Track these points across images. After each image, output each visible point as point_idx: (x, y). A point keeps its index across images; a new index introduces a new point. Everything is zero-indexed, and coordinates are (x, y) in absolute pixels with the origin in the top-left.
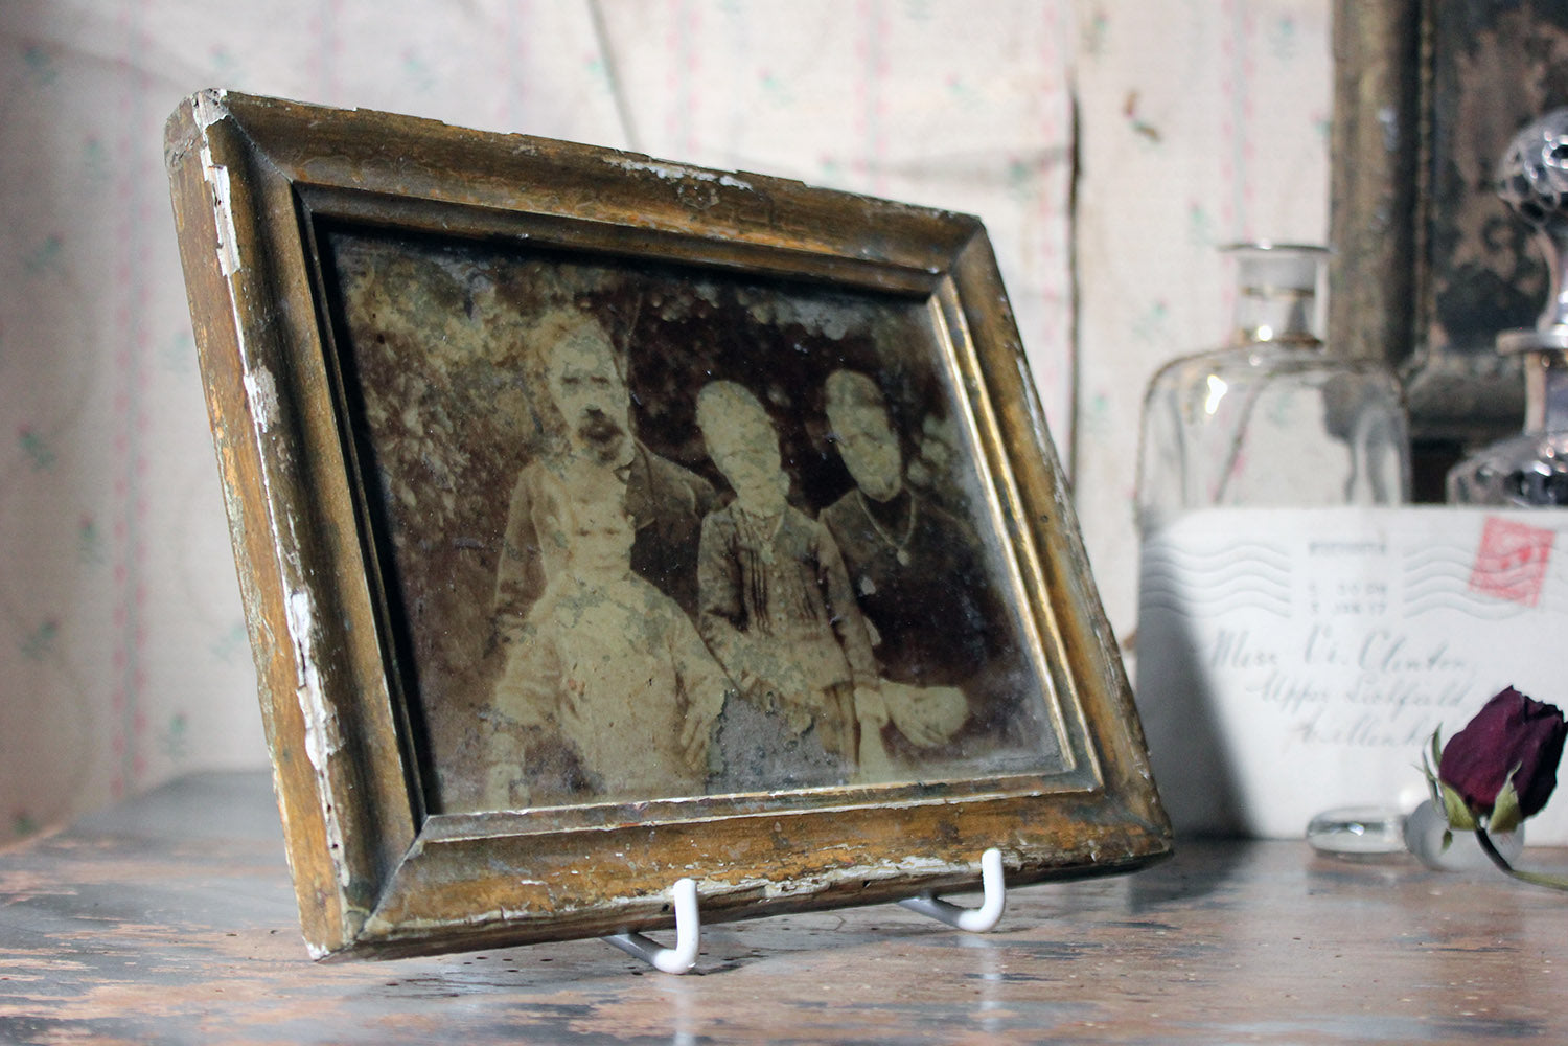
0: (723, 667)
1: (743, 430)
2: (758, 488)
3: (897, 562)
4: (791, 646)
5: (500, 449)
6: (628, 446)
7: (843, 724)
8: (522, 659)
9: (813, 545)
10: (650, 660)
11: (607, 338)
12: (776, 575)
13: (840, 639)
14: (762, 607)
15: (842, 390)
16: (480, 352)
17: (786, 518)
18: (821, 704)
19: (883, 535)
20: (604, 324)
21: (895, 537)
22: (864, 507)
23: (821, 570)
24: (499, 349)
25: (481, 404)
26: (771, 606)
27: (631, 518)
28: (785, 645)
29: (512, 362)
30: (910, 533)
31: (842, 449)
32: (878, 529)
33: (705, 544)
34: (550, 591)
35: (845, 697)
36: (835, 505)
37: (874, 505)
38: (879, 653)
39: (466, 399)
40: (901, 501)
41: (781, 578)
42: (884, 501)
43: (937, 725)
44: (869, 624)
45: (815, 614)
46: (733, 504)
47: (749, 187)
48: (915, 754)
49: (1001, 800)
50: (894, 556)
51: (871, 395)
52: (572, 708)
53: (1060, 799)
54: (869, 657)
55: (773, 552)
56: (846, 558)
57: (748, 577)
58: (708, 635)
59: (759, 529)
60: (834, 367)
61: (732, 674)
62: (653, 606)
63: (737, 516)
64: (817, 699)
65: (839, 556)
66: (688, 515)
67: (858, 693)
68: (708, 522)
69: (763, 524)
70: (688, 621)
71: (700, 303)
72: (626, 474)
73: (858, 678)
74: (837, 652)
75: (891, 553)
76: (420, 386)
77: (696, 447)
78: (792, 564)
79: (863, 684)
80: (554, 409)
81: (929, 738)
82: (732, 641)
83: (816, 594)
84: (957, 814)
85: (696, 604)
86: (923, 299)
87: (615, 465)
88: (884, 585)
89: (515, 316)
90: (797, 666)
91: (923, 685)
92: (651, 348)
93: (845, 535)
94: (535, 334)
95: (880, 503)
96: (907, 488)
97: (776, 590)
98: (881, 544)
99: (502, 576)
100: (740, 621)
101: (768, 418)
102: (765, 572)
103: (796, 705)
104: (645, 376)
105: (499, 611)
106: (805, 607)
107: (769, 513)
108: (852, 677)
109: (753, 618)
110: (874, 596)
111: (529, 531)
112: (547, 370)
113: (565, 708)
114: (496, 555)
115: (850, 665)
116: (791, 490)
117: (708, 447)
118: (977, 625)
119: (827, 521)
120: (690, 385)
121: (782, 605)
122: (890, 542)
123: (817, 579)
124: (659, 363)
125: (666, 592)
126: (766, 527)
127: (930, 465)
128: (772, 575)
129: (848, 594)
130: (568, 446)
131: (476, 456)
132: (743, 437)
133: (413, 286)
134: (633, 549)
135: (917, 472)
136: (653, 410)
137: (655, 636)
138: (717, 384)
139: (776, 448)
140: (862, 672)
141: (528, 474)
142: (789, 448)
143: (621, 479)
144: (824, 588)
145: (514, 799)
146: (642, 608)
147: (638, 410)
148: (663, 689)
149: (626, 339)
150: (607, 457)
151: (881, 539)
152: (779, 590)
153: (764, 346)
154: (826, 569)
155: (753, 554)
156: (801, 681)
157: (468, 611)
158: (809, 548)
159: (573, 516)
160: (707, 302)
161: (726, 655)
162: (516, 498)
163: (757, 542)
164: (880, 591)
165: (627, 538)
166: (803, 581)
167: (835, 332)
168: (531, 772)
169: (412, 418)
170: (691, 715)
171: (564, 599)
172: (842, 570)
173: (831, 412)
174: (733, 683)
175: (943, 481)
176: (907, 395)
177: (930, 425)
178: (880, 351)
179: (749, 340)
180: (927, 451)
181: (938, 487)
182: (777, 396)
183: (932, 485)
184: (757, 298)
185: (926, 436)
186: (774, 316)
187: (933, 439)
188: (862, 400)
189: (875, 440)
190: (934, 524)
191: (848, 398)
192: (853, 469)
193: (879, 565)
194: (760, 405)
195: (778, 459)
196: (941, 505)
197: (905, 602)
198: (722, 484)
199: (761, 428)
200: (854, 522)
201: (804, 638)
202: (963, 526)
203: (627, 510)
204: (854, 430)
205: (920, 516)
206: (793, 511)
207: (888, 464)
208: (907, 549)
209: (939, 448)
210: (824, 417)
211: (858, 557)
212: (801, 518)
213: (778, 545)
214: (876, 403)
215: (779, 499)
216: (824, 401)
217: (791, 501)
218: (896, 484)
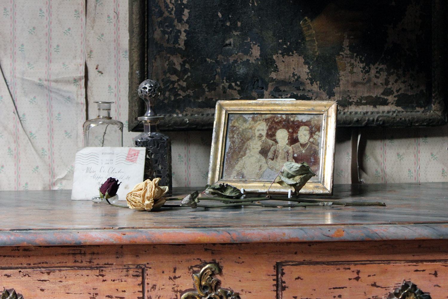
0: (268, 165)
2: (282, 143)
3: (302, 152)
5: (246, 139)
6: (264, 138)
8: (241, 163)
9: (288, 150)
10: (258, 164)
11: (266, 124)
14: (277, 158)
15: (302, 129)
16: (247, 127)
17: (285, 146)
20: (266, 123)
22: (299, 145)
24: (250, 127)
25: (245, 134)
26: (278, 158)
28: (279, 162)
29: (251, 128)
30: (306, 148)
31: (299, 137)
32: (300, 148)
33: (271, 150)
34: (247, 155)
36: (294, 145)
37: (301, 145)
39: (243, 133)
40: (307, 144)
41: (282, 154)
46: (277, 145)
52: (245, 169)
56: (293, 152)
57: (276, 154)
58: (267, 161)
60: (302, 126)
61: (269, 166)
63: (277, 146)
66: (270, 146)
68: (272, 147)
69: (281, 147)
70: (265, 159)
71: (282, 118)
72: (262, 142)
76: (238, 132)
77: (274, 138)
78: (284, 152)
80: (255, 134)
82: (270, 162)
83: (286, 156)
85: (267, 157)
86: (323, 114)
87: (261, 140)
88: (298, 156)
89: (253, 123)
90: (279, 165)
92: (272, 125)
93: (294, 149)
94: (255, 125)
95: (303, 144)
97: (280, 155)
99: (241, 153)
100: (273, 159)
102: (279, 153)
104: (270, 129)
105: (239, 158)
106: (284, 157)
107: (283, 146)
109: (275, 159)
111: (246, 149)
112: (255, 129)
113: (244, 169)
114: (241, 151)
117: (276, 138)
118: (313, 161)
119: (292, 147)
120: (276, 129)
121: (280, 158)
122: (302, 149)
123: (287, 154)
124: (273, 127)
125: (263, 156)
127: (314, 139)
129: (292, 156)
130: (255, 138)
131: (242, 140)
132: (283, 136)
133: (241, 120)
134: (260, 151)
135: (311, 140)
136: (269, 133)
137: (259, 161)
138: (281, 129)
139: (288, 137)
141: (248, 142)
142: (290, 137)
143: (261, 142)
144: (288, 156)
145: (234, 178)
146: (259, 158)
147: (267, 133)
148: (258, 168)
149: (269, 124)
150: (260, 139)
153: (291, 124)
154: (289, 153)
155: (278, 151)
157: (235, 157)
159: (253, 147)
160: (284, 118)
161: (269, 163)
162: (246, 145)
165: (260, 149)
167: (304, 121)
168: (237, 176)
169: (235, 136)
170: (261, 170)
171: (248, 156)
172: (292, 153)
173: (299, 132)
174: (269, 167)
175: (316, 141)
176: (314, 129)
177: (317, 133)
178: (312, 123)
179: (289, 123)
180: (315, 137)
181: (314, 142)
182: (290, 130)
183: (313, 141)
184: (292, 117)
186: (294, 119)
187: (316, 135)
188: (305, 130)
189: (305, 136)
190: (311, 147)
191: (303, 130)
192: (300, 140)
193: (299, 152)
194: (287, 132)
195: (287, 139)
196: (314, 144)
197: (301, 158)
198: (277, 142)
199: (286, 135)
200: (297, 147)
201: (282, 162)
202: (317, 147)
203: (261, 146)
204: (302, 134)
205: (309, 146)
206: (287, 145)
207: (306, 139)
208: (305, 150)
209: (317, 136)
210: (297, 133)
211: (295, 151)
212: (288, 146)
213: (283, 150)
214: (308, 130)
215: (285, 144)
216: (298, 130)
217: (287, 144)
218: (307, 142)
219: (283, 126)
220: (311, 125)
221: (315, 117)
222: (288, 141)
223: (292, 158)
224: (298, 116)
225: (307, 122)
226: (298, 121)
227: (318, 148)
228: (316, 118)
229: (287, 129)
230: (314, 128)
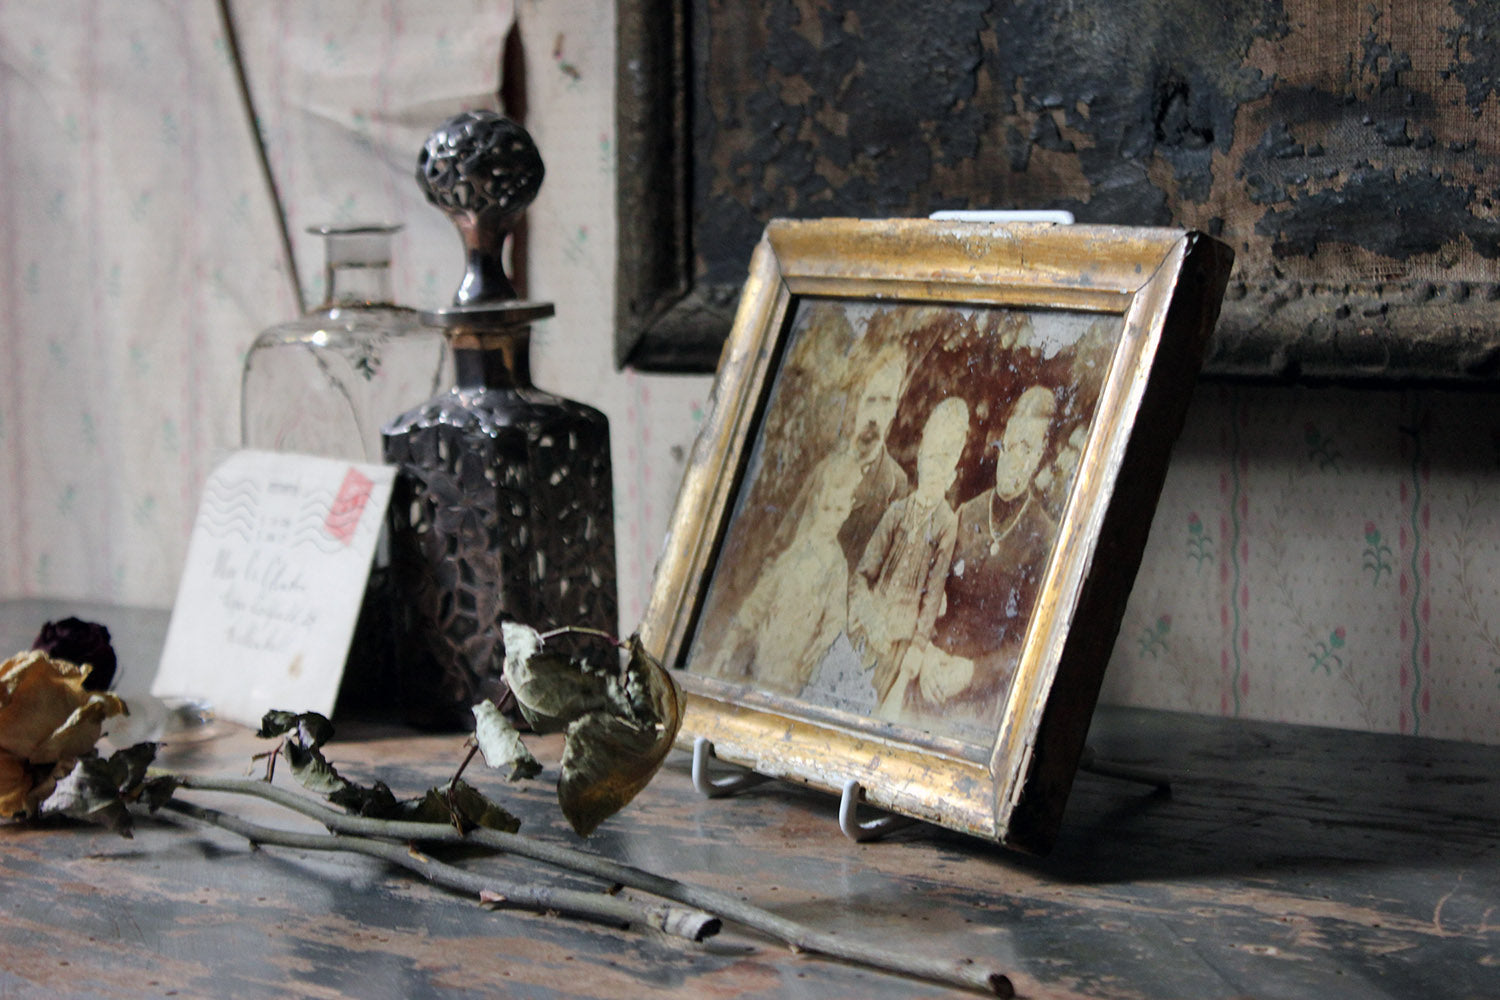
0: (848, 613)
1: (946, 437)
2: (933, 483)
3: (989, 552)
4: (891, 606)
5: (817, 448)
6: (878, 447)
7: (890, 670)
8: (763, 587)
9: (942, 533)
10: (816, 600)
12: (909, 552)
13: (921, 606)
15: (1028, 404)
16: (838, 380)
17: (937, 508)
18: (886, 653)
19: (991, 530)
20: (909, 356)
21: (997, 532)
22: (990, 505)
23: (938, 550)
24: (848, 377)
25: (822, 417)
27: (854, 500)
28: (887, 605)
29: (849, 387)
30: (1010, 529)
31: (1001, 455)
32: (990, 522)
33: (883, 523)
34: (794, 546)
35: (901, 650)
36: (973, 501)
38: (938, 623)
39: (817, 413)
40: (1020, 500)
41: (911, 555)
42: (1006, 500)
43: (944, 687)
45: (916, 585)
46: (913, 496)
47: (1010, 236)
48: (920, 704)
50: (989, 547)
51: (1046, 408)
52: (769, 623)
53: (957, 767)
54: (932, 624)
55: (916, 534)
56: (957, 545)
57: (893, 552)
58: (851, 589)
59: (917, 515)
61: (851, 618)
62: (834, 564)
63: (910, 504)
64: (886, 648)
65: (954, 542)
66: (883, 501)
67: (909, 650)
68: (891, 509)
69: (922, 512)
70: (847, 576)
71: (973, 334)
72: (866, 470)
73: (916, 638)
75: (988, 544)
76: (802, 404)
78: (923, 545)
79: (918, 644)
80: (854, 420)
81: (935, 695)
82: (861, 594)
83: (925, 570)
85: (856, 565)
87: (863, 462)
88: (970, 572)
89: (866, 353)
90: (887, 622)
91: (952, 653)
92: (926, 373)
93: (966, 526)
94: (870, 366)
95: (1003, 502)
97: (904, 563)
98: (986, 536)
99: (780, 532)
100: (872, 581)
101: (968, 427)
102: (906, 547)
103: (874, 648)
104: (913, 394)
105: (768, 555)
107: (929, 503)
108: (914, 637)
109: (881, 580)
110: (961, 579)
111: (803, 505)
113: (765, 622)
115: (916, 627)
116: (951, 488)
117: (920, 451)
118: (1012, 613)
119: (960, 515)
121: (902, 575)
122: (992, 534)
123: (931, 558)
124: (926, 382)
125: (846, 555)
126: (922, 515)
127: (1057, 471)
128: (907, 551)
130: (848, 448)
131: (804, 452)
132: (944, 442)
133: (830, 335)
134: (845, 523)
136: (903, 421)
137: (825, 585)
138: (949, 400)
139: (960, 453)
140: (922, 635)
141: (821, 465)
143: (863, 470)
144: (931, 567)
148: (812, 624)
149: (915, 366)
151: (989, 532)
153: (995, 368)
154: (941, 551)
155: (905, 533)
156: (884, 633)
157: (755, 551)
158: (939, 534)
159: (828, 497)
160: (977, 334)
161: (855, 603)
162: (808, 482)
163: (911, 525)
164: (965, 575)
165: (847, 511)
167: (1050, 352)
168: (733, 658)
169: (788, 427)
170: (817, 641)
171: (798, 551)
172: (950, 555)
173: (1009, 423)
174: (848, 625)
175: (1059, 486)
176: (1069, 410)
177: (1076, 435)
178: (1074, 367)
179: (988, 363)
180: (1062, 458)
181: (1052, 490)
182: (981, 409)
184: (1011, 327)
185: (1068, 445)
186: (1015, 341)
187: (1070, 447)
188: (1038, 412)
189: (1028, 447)
190: (1032, 522)
191: (1029, 411)
192: (1000, 472)
193: (976, 552)
194: (967, 417)
195: (957, 461)
196: (1045, 506)
197: (977, 585)
198: (913, 478)
199: (959, 435)
200: (978, 516)
201: (901, 602)
202: (1049, 525)
203: (855, 496)
204: (1018, 439)
205: (1025, 516)
206: (945, 503)
207: (1026, 467)
208: (1001, 543)
209: (1071, 454)
210: (1004, 427)
211: (965, 544)
212: (946, 510)
213: (922, 529)
214: (1046, 415)
215: (942, 492)
216: (1011, 413)
217: (947, 495)
218: (1023, 487)
219: (961, 381)
220: (1067, 379)
221: (1097, 331)
222: (955, 475)
223: (943, 586)
224: (1037, 320)
225: (1058, 359)
226: (1025, 351)
227: (1055, 532)
228: (1099, 340)
229: (973, 402)
230: (1074, 399)
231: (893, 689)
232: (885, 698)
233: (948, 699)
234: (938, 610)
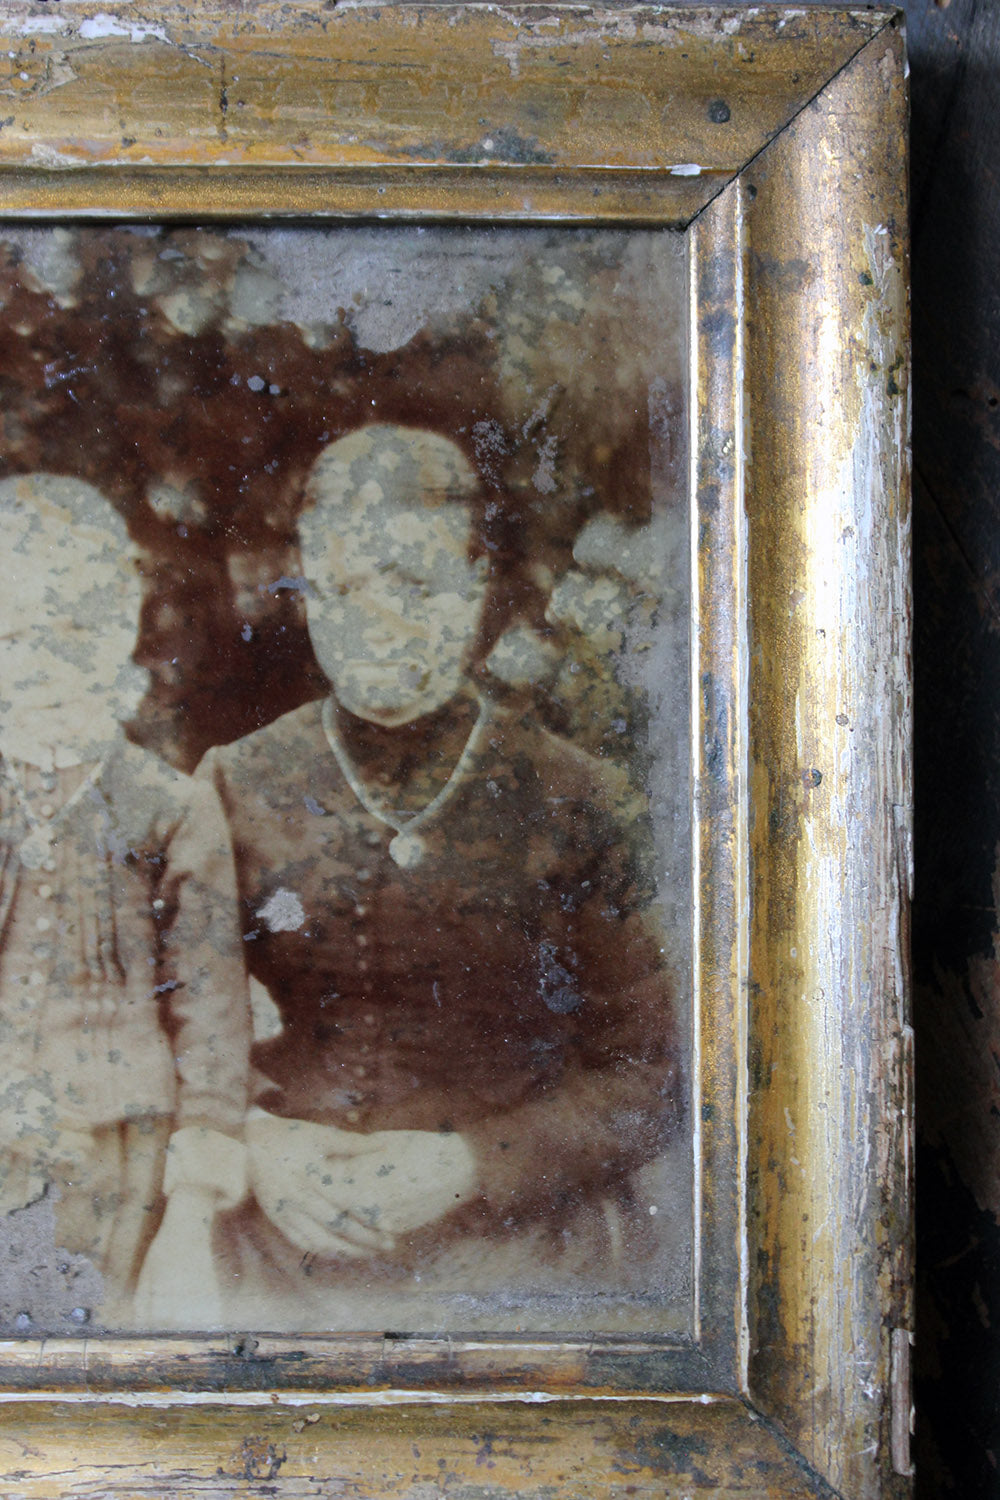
1: (54, 580)
2: (57, 706)
3: (389, 859)
4: (36, 1041)
7: (121, 1200)
9: (162, 829)
12: (45, 891)
13: (170, 1025)
17: (109, 769)
18: (79, 1158)
19: (367, 802)
21: (396, 805)
22: (332, 740)
23: (168, 877)
28: (23, 1038)
30: (447, 792)
31: (313, 609)
32: (355, 786)
35: (145, 1146)
36: (253, 738)
37: (362, 737)
38: (263, 1058)
40: (449, 719)
41: (58, 898)
42: (391, 723)
43: (372, 1212)
44: (260, 995)
45: (122, 974)
47: (161, 33)
48: (291, 1265)
49: (430, 1406)
50: (382, 848)
51: (443, 478)
53: (607, 1414)
54: (237, 1063)
55: (52, 842)
56: (243, 855)
59: (31, 795)
60: (355, 420)
64: (73, 1146)
65: (228, 848)
67: (177, 1138)
69: (45, 784)
71: (27, 298)
73: (190, 1108)
74: (156, 1052)
75: (374, 839)
78: (94, 869)
79: (204, 1121)
81: (342, 1236)
83: (136, 930)
84: (301, 1424)
90: (43, 1082)
91: (365, 1125)
93: (257, 804)
95: (382, 730)
96: (472, 689)
97: (36, 922)
98: (353, 820)
101: (133, 550)
102: (19, 883)
103: (15, 1157)
106: (99, 958)
107: (68, 759)
108: (178, 1104)
110: (296, 935)
115: (180, 1080)
116: (141, 711)
119: (219, 777)
121: (42, 955)
122: (378, 814)
123: (151, 899)
126: (51, 791)
127: (564, 634)
128: (37, 893)
129: (225, 927)
132: (51, 596)
138: (18, 482)
139: (134, 616)
142: (167, 616)
144: (163, 922)
151: (361, 809)
152: (44, 924)
153: (171, 387)
154: (184, 877)
155: (2, 849)
156: (43, 1110)
158: (152, 834)
160: (47, 296)
163: (19, 821)
164: (312, 925)
166: (113, 903)
167: (383, 335)
172: (226, 882)
175: (589, 671)
176: (544, 478)
177: (598, 539)
178: (506, 369)
179: (137, 378)
180: (566, 601)
181: (569, 685)
182: (168, 500)
183: (551, 682)
184: (188, 277)
185: (575, 566)
186: (224, 313)
187: (593, 573)
188: (410, 494)
189: (415, 584)
190: (525, 771)
191: (372, 491)
192: (330, 654)
193: (331, 868)
194: (118, 523)
195: (130, 640)
196: (561, 727)
197: (379, 948)
199: (105, 574)
200: (296, 773)
201: (78, 1023)
202: (610, 774)
204: (364, 564)
205: (484, 760)
206: (134, 752)
207: (435, 638)
208: (423, 831)
209: (605, 592)
210: (288, 539)
211: (276, 848)
212: (149, 769)
213: (68, 829)
214: (452, 496)
215: (105, 729)
216: (300, 501)
217: (136, 734)
218: (446, 686)
219: (39, 428)
220: (491, 407)
221: (554, 274)
222: (141, 679)
223: (238, 963)
225: (425, 351)
226: (276, 338)
227: (637, 786)
228: (573, 297)
230: (546, 452)
231: (157, 1247)
232: (136, 1272)
233: (405, 1238)
234: (250, 1025)
